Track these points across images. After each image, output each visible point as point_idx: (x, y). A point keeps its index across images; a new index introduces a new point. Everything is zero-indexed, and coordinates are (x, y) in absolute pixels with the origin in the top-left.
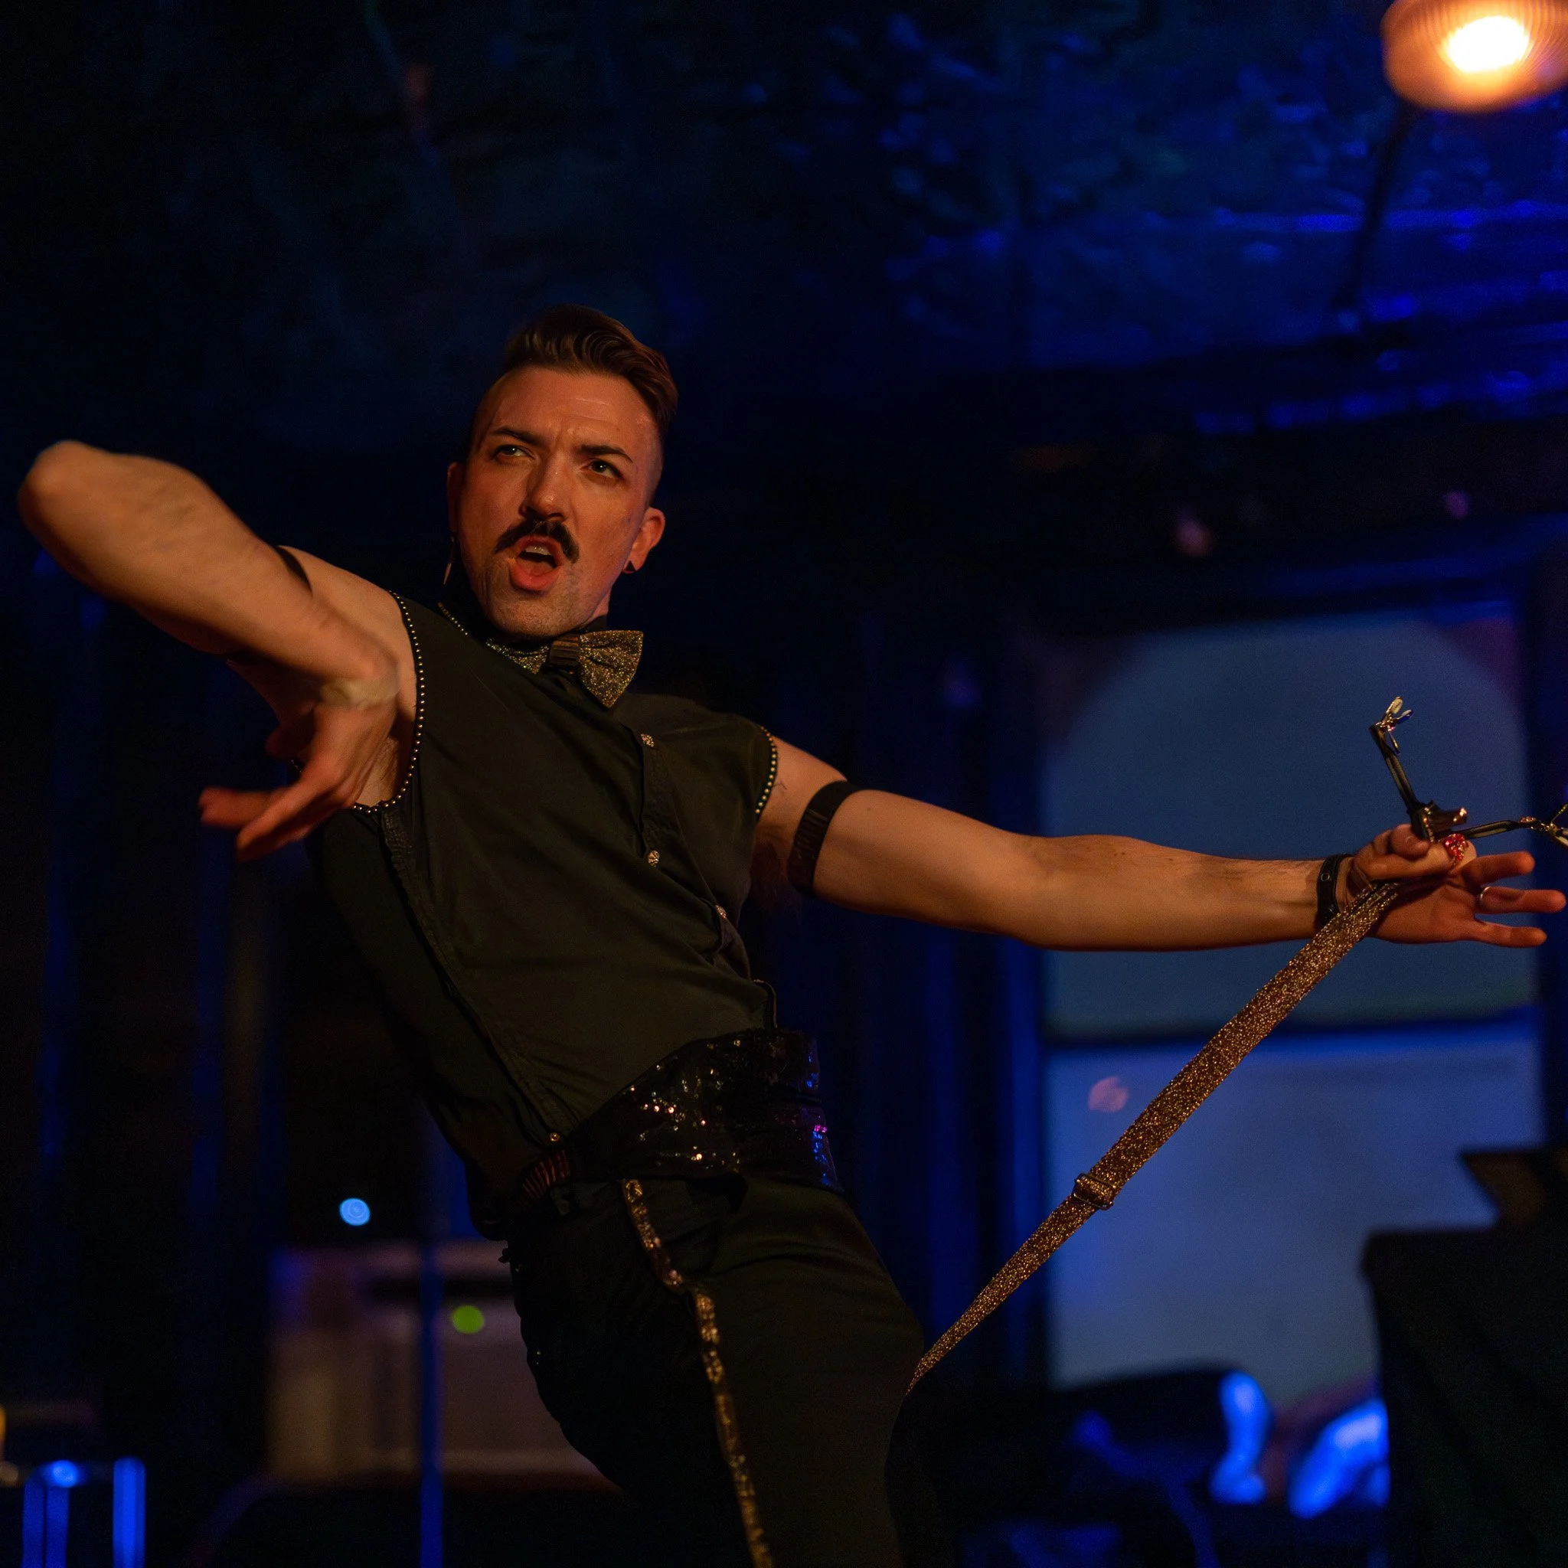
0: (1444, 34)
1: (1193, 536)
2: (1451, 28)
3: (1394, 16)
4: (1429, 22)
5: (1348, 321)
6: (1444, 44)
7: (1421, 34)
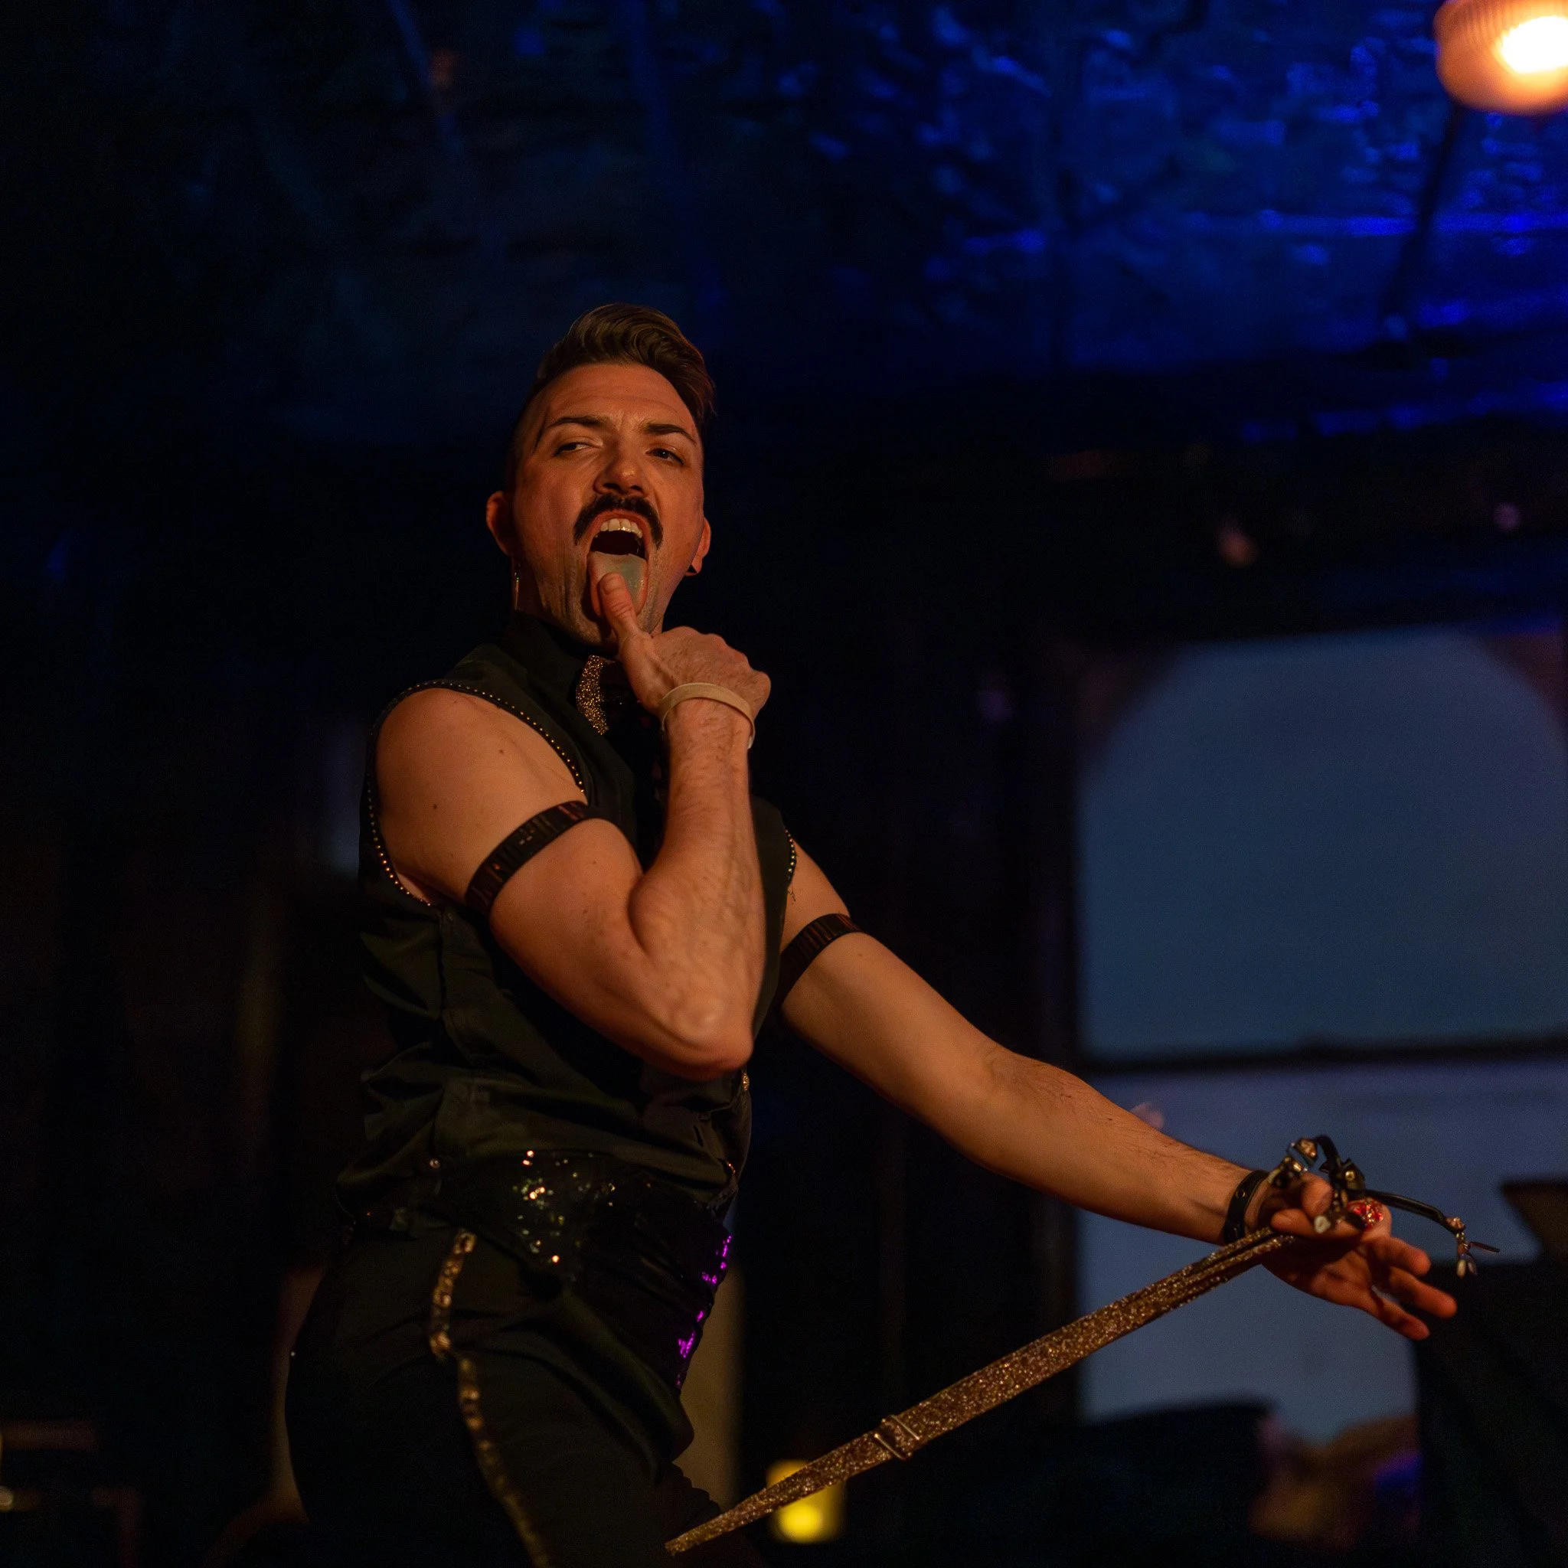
0: (1498, 34)
1: (1236, 547)
2: (1505, 28)
3: (1445, 18)
4: (1483, 19)
5: (1396, 326)
6: (1498, 43)
7: (1475, 32)
